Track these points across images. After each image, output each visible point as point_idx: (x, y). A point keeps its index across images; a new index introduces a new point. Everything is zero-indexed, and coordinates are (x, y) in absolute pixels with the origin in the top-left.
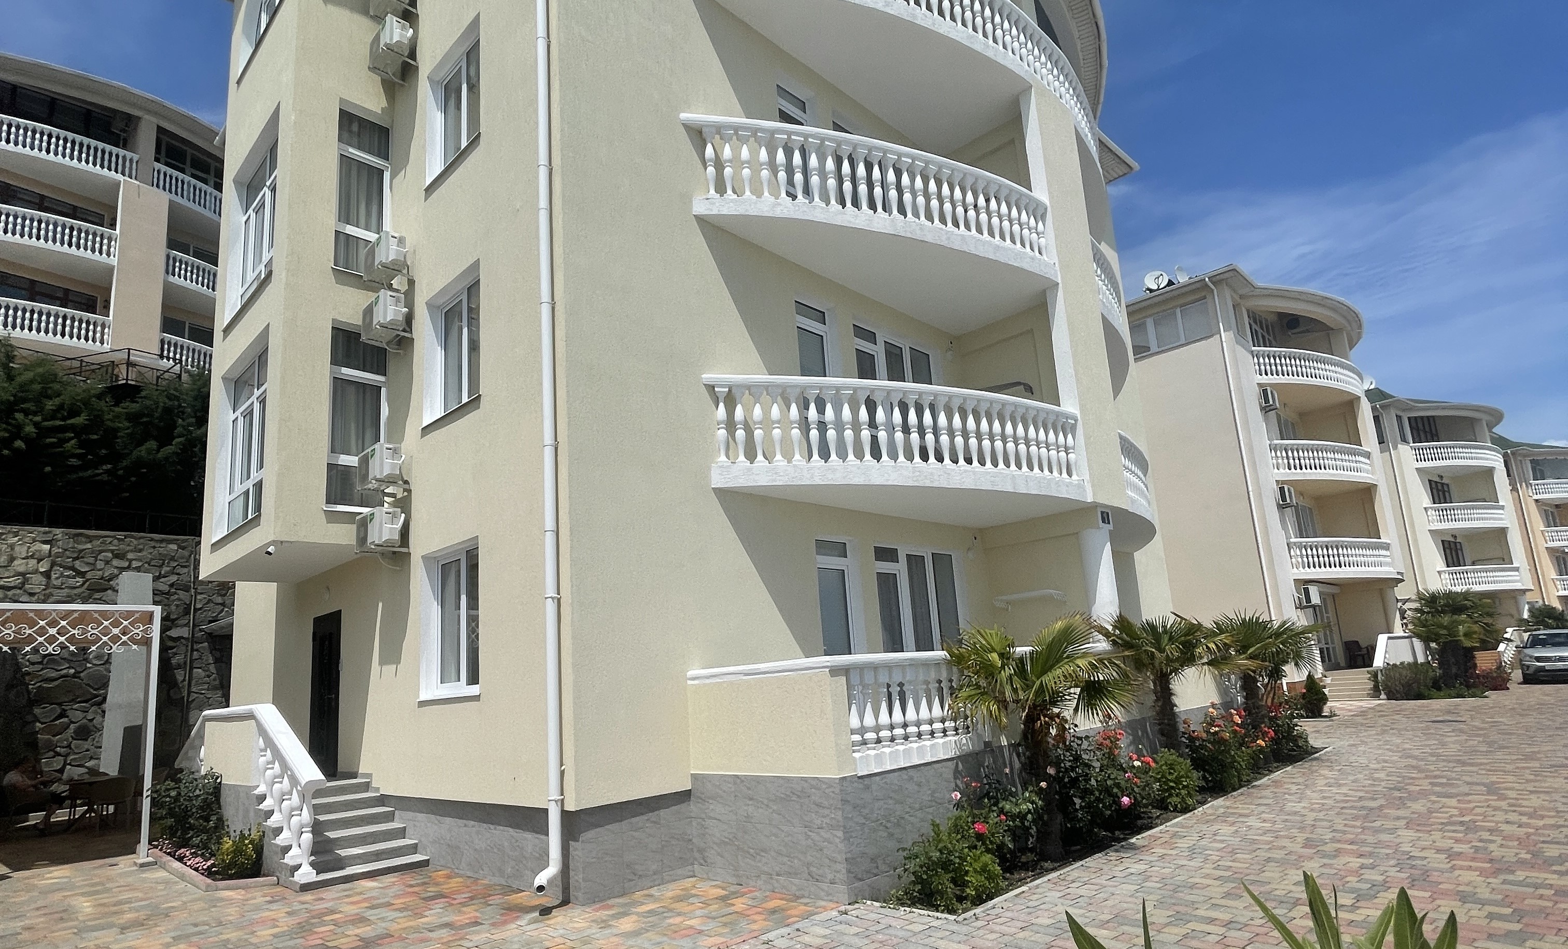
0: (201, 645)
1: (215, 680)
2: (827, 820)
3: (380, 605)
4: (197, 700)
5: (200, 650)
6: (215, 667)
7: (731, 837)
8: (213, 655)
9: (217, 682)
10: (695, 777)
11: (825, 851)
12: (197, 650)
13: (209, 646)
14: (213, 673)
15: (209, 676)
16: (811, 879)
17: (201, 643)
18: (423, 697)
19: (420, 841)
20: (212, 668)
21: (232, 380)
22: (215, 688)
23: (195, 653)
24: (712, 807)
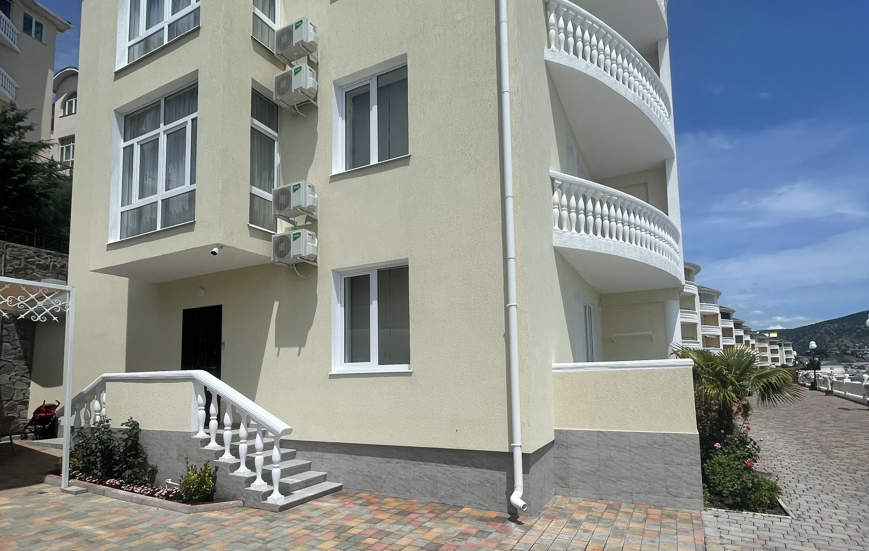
0: (10, 325)
1: (20, 352)
2: (687, 460)
3: (276, 304)
4: (5, 367)
5: (8, 329)
6: (20, 342)
7: (592, 470)
8: (18, 333)
9: (22, 354)
10: (557, 432)
11: (684, 479)
12: (6, 329)
13: (16, 326)
14: (19, 347)
15: (15, 349)
16: (670, 495)
17: (10, 323)
18: (334, 372)
19: (330, 472)
20: (18, 343)
21: (123, 114)
22: (20, 358)
23: (4, 331)
24: (574, 451)
